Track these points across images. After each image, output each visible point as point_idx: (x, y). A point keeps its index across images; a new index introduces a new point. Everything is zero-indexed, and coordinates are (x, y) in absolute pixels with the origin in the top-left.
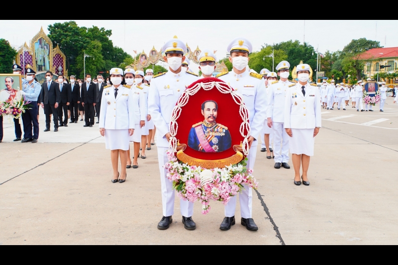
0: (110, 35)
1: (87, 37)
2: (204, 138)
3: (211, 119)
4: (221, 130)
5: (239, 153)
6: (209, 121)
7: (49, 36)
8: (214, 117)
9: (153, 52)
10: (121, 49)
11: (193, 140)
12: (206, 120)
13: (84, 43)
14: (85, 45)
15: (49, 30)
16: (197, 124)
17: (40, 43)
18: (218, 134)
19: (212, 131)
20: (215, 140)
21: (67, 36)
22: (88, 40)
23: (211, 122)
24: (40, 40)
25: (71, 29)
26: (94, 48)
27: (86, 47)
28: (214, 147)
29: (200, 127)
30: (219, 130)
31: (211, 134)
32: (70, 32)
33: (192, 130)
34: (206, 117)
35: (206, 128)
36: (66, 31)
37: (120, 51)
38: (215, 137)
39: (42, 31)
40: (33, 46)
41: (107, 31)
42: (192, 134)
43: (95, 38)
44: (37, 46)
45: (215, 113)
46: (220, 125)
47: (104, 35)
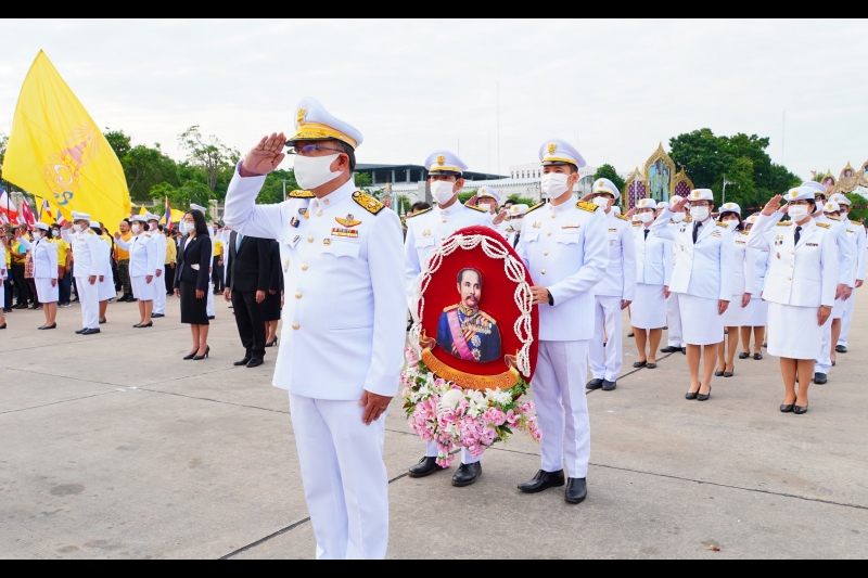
0: (765, 146)
1: (729, 153)
2: (460, 334)
3: (471, 302)
4: (486, 323)
5: (512, 369)
6: (468, 305)
7: (670, 155)
8: (475, 299)
9: (847, 172)
10: (783, 167)
11: (444, 334)
12: (463, 302)
13: (725, 162)
14: (726, 165)
15: (671, 145)
16: (450, 307)
17: (658, 167)
18: (480, 330)
19: (473, 323)
20: (476, 341)
21: (697, 153)
22: (731, 157)
23: (471, 306)
24: (658, 162)
25: (705, 141)
26: (741, 170)
27: (728, 168)
28: (474, 352)
29: (454, 313)
30: (483, 323)
31: (470, 327)
32: (703, 147)
33: (443, 316)
34: (464, 296)
35: (463, 316)
36: (696, 146)
37: (782, 170)
38: (477, 334)
39: (660, 148)
40: (647, 173)
41: (762, 139)
42: (442, 324)
43: (741, 153)
44: (653, 171)
45: (478, 292)
46: (484, 314)
47: (756, 147)
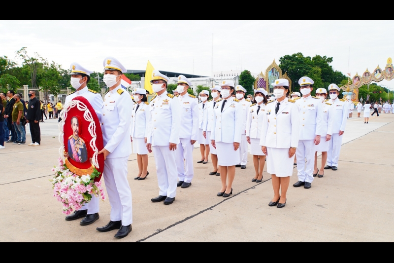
0: (331, 62)
1: (309, 65)
2: (74, 150)
3: (76, 134)
4: (81, 143)
7: (280, 66)
8: (77, 132)
9: (366, 73)
10: (340, 73)
11: (70, 150)
12: (74, 134)
13: (307, 69)
14: (307, 71)
15: (280, 61)
16: (71, 137)
17: (273, 72)
18: (80, 147)
19: (77, 143)
20: (79, 152)
21: (293, 64)
22: (310, 66)
23: (76, 136)
24: (273, 69)
25: (297, 59)
26: (314, 73)
27: (308, 72)
28: (79, 158)
29: (72, 139)
31: (77, 145)
32: (295, 61)
33: (69, 141)
34: (74, 131)
35: (75, 140)
36: (293, 61)
39: (274, 62)
40: (267, 74)
41: (329, 58)
42: (69, 144)
43: (317, 64)
44: (270, 74)
46: (80, 138)
47: (324, 62)
